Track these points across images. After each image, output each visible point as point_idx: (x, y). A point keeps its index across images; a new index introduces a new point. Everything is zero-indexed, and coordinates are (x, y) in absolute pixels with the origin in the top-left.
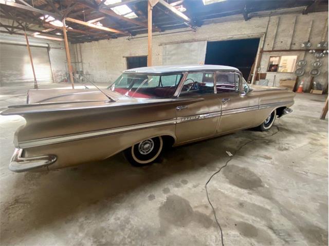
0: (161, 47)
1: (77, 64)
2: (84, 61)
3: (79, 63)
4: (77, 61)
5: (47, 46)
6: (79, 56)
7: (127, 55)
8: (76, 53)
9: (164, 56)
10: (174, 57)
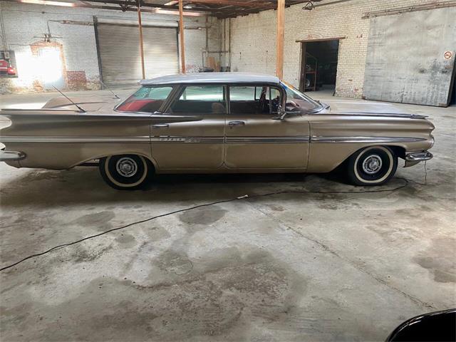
0: (367, 21)
1: (223, 54)
2: (233, 50)
3: (225, 52)
4: (223, 50)
5: (176, 25)
6: (227, 41)
7: (304, 37)
8: (223, 36)
9: (369, 39)
10: (390, 42)
